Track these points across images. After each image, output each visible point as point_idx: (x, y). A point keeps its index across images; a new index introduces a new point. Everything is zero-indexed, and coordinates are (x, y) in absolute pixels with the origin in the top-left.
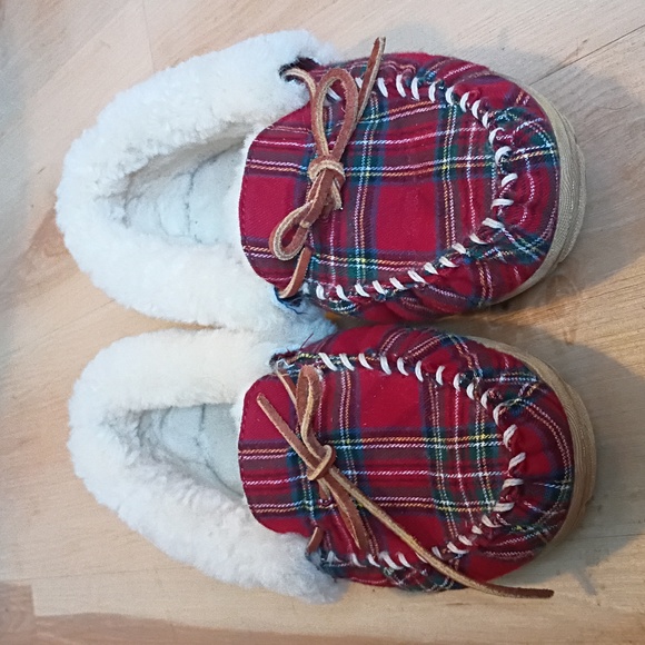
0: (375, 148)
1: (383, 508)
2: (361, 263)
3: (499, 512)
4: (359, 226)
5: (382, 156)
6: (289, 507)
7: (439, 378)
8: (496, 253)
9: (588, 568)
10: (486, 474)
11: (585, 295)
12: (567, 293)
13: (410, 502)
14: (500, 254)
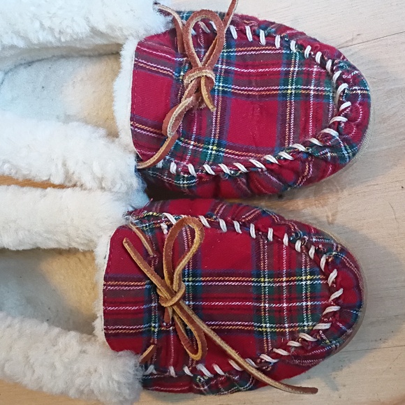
0: (227, 71)
1: (214, 330)
2: (212, 150)
3: (322, 330)
4: (216, 122)
5: (231, 77)
6: (139, 328)
7: (270, 236)
8: (327, 153)
9: (334, 373)
10: (309, 303)
11: (346, 193)
12: (332, 190)
13: (233, 325)
14: (329, 154)
